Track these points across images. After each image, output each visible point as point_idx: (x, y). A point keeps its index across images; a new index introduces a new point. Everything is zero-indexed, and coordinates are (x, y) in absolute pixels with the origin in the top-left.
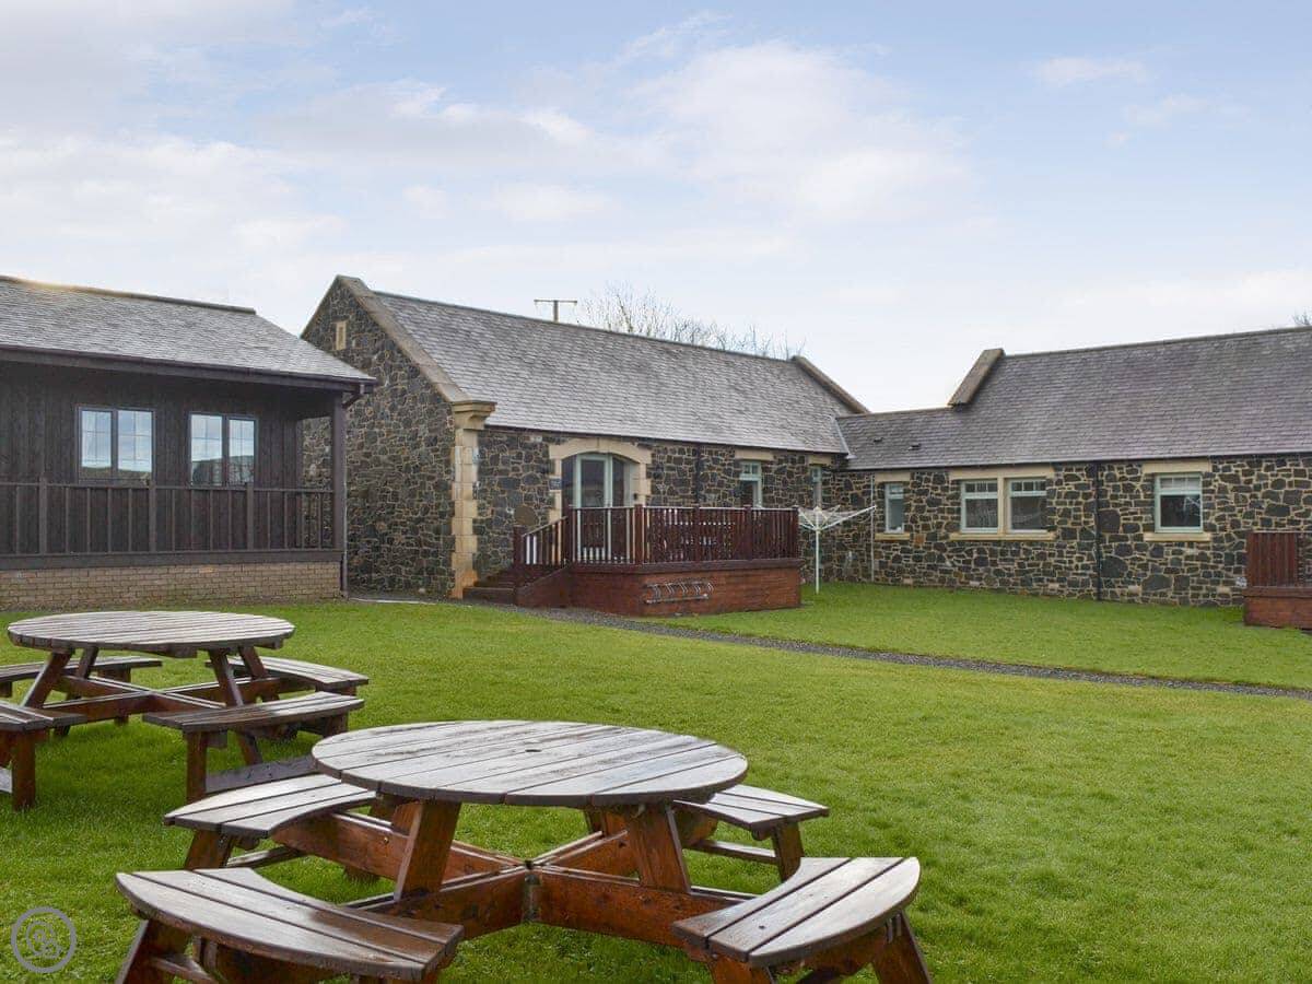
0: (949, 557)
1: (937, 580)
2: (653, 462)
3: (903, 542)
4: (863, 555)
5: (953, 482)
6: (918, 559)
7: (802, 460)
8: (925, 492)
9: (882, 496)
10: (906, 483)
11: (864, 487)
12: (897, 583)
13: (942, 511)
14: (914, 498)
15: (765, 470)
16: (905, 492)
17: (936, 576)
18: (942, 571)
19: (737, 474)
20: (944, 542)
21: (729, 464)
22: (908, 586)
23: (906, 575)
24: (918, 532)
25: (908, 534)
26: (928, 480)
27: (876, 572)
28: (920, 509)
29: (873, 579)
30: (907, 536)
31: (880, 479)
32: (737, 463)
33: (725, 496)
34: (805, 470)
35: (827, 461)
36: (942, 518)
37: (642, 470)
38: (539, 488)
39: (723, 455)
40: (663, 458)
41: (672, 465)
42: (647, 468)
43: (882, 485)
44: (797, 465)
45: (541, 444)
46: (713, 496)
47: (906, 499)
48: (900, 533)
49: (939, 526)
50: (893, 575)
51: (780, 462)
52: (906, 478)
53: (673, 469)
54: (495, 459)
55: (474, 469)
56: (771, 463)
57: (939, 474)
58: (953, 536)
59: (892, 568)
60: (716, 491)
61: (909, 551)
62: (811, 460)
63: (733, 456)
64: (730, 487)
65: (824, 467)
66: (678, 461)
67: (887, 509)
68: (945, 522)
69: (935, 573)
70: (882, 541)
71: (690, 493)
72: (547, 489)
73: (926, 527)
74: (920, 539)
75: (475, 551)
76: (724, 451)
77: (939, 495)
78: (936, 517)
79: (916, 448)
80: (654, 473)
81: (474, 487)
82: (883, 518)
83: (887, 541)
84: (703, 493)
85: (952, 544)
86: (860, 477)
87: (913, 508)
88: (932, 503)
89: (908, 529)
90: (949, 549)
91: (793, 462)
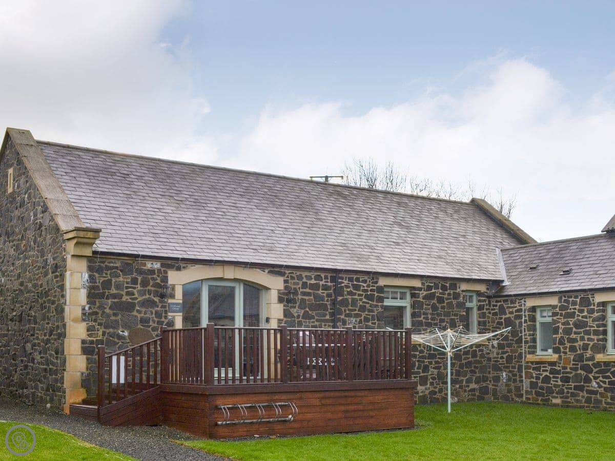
0: (595, 378)
1: (584, 400)
2: (286, 287)
3: (552, 364)
4: (515, 375)
5: (599, 304)
6: (566, 380)
7: (454, 287)
8: (572, 315)
9: (533, 319)
10: (554, 307)
11: (517, 311)
12: (546, 403)
13: (588, 333)
14: (563, 321)
15: (413, 295)
16: (554, 314)
17: (583, 397)
18: (589, 392)
19: (381, 300)
20: (590, 363)
21: (371, 290)
22: (556, 405)
23: (554, 394)
24: (565, 353)
25: (556, 356)
26: (574, 303)
27: (527, 392)
28: (568, 331)
29: (524, 399)
30: (555, 357)
31: (530, 303)
32: (381, 289)
33: (367, 320)
34: (456, 296)
35: (482, 288)
36: (589, 339)
37: (274, 295)
38: (156, 312)
39: (365, 281)
40: (298, 284)
41: (308, 290)
42: (279, 293)
43: (533, 309)
44: (448, 291)
45: (159, 270)
46: (353, 320)
47: (554, 322)
48: (550, 355)
49: (585, 347)
50: (543, 395)
51: (429, 288)
52: (554, 301)
53: (309, 294)
54: (107, 284)
55: (83, 293)
56: (420, 289)
57: (585, 295)
58: (599, 357)
59: (542, 388)
60: (357, 316)
61: (558, 372)
62: (464, 286)
63: (376, 282)
64: (372, 311)
65: (479, 294)
66: (315, 287)
67: (538, 333)
68: (591, 343)
69: (581, 394)
70: (532, 363)
71: (328, 317)
72: (166, 312)
73: (573, 349)
74: (567, 361)
75: (84, 370)
76: (366, 278)
77: (585, 317)
78: (582, 339)
79: (567, 273)
80: (286, 298)
81: (84, 309)
82: (534, 341)
83: (537, 363)
84: (343, 317)
85: (598, 364)
86: (512, 302)
87: (560, 331)
88: (579, 325)
89: (556, 350)
90: (595, 370)
91: (444, 288)
